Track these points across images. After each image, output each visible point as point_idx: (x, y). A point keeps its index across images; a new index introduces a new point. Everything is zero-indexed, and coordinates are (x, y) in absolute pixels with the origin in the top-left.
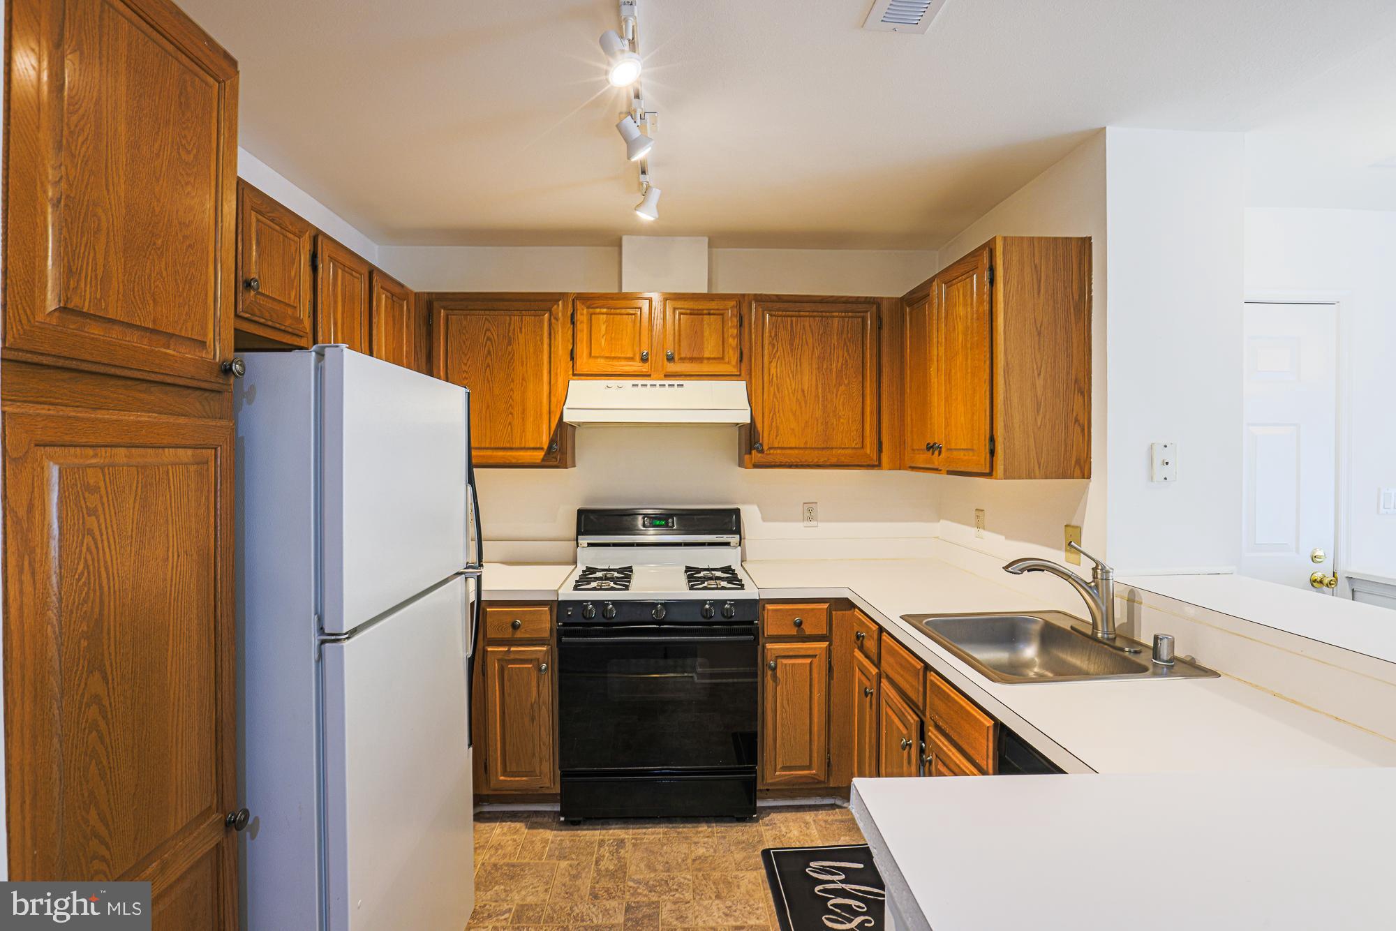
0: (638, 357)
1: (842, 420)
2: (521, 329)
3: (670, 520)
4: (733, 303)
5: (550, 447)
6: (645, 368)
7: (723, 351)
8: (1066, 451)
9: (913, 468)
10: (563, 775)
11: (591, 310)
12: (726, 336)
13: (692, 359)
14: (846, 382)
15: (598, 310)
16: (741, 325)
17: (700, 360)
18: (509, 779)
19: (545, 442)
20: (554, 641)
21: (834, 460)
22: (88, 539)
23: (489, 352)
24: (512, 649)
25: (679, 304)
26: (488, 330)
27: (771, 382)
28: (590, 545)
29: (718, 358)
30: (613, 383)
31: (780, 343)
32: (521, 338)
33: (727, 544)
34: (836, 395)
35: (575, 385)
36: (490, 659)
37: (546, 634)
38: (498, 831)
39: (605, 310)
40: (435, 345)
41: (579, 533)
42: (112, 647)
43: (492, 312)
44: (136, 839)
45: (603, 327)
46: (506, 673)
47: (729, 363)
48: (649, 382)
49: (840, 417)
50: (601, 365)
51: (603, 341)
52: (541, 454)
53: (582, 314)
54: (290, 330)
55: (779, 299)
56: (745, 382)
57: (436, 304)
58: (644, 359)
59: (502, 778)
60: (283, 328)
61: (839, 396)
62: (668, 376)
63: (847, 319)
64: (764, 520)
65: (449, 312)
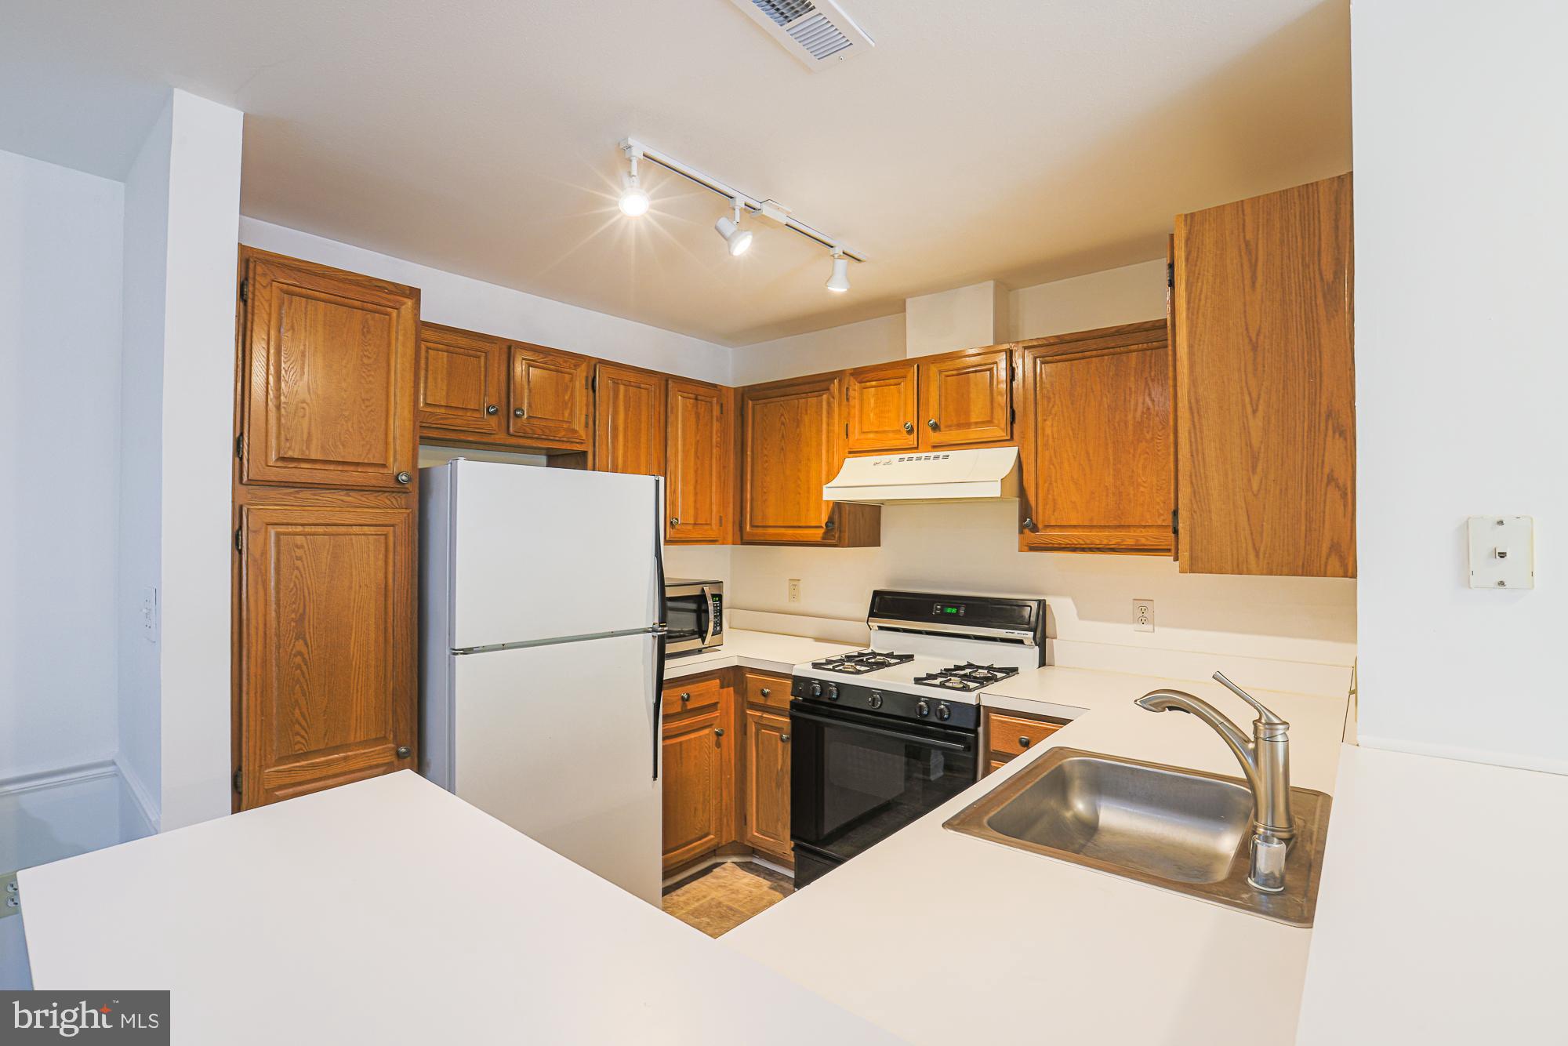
0: (905, 430)
1: (1142, 489)
2: (806, 410)
5: (828, 525)
6: (912, 440)
7: (992, 413)
8: (1309, 530)
10: (794, 844)
11: (863, 385)
12: (996, 395)
13: (959, 426)
14: (1148, 436)
15: (868, 384)
16: (1012, 381)
17: (967, 426)
18: (761, 836)
19: (824, 518)
21: (1130, 542)
22: (296, 572)
23: (783, 436)
24: (765, 715)
25: (947, 366)
26: (782, 415)
27: (1046, 445)
28: (881, 628)
29: (986, 422)
30: (881, 459)
31: (1057, 396)
32: (806, 419)
33: (1021, 642)
34: (1134, 456)
35: (849, 464)
36: (750, 720)
37: (787, 704)
38: (746, 881)
39: (874, 383)
41: (872, 614)
42: (311, 630)
43: (786, 398)
44: (325, 735)
45: (872, 401)
46: (760, 736)
47: (998, 426)
48: (915, 455)
49: (1139, 485)
50: (871, 441)
51: (872, 415)
52: (821, 532)
53: (855, 390)
54: (565, 439)
55: (1059, 339)
56: (1015, 447)
57: (746, 396)
58: (911, 432)
59: (756, 834)
60: (557, 439)
61: (1137, 456)
62: (935, 447)
63: (1149, 352)
64: (1081, 616)
65: (755, 402)
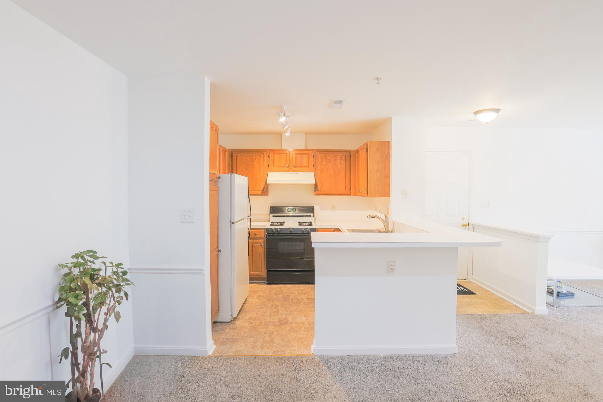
0: (286, 166)
1: (340, 182)
2: (256, 159)
3: (295, 209)
4: (311, 152)
5: (263, 190)
6: (288, 169)
7: (308, 164)
8: (384, 191)
9: (358, 195)
10: (268, 271)
11: (274, 154)
12: (309, 160)
13: (300, 167)
14: (341, 172)
15: (275, 154)
16: (313, 158)
17: (302, 167)
18: (254, 273)
19: (262, 188)
20: (265, 238)
21: (338, 193)
23: (247, 165)
24: (255, 240)
25: (297, 152)
26: (247, 159)
27: (321, 172)
28: (273, 216)
29: (307, 166)
30: (279, 173)
31: (323, 162)
32: (256, 161)
33: (310, 216)
34: (339, 176)
35: (270, 174)
37: (263, 236)
39: (277, 154)
40: (233, 163)
41: (270, 213)
43: (248, 155)
45: (277, 158)
46: (253, 246)
47: (310, 167)
48: (289, 173)
50: (276, 168)
51: (277, 162)
52: (261, 192)
53: (271, 155)
55: (324, 150)
56: (314, 173)
57: (233, 153)
58: (288, 167)
59: (252, 273)
62: (294, 171)
63: (342, 155)
64: (320, 210)
65: (237, 154)
